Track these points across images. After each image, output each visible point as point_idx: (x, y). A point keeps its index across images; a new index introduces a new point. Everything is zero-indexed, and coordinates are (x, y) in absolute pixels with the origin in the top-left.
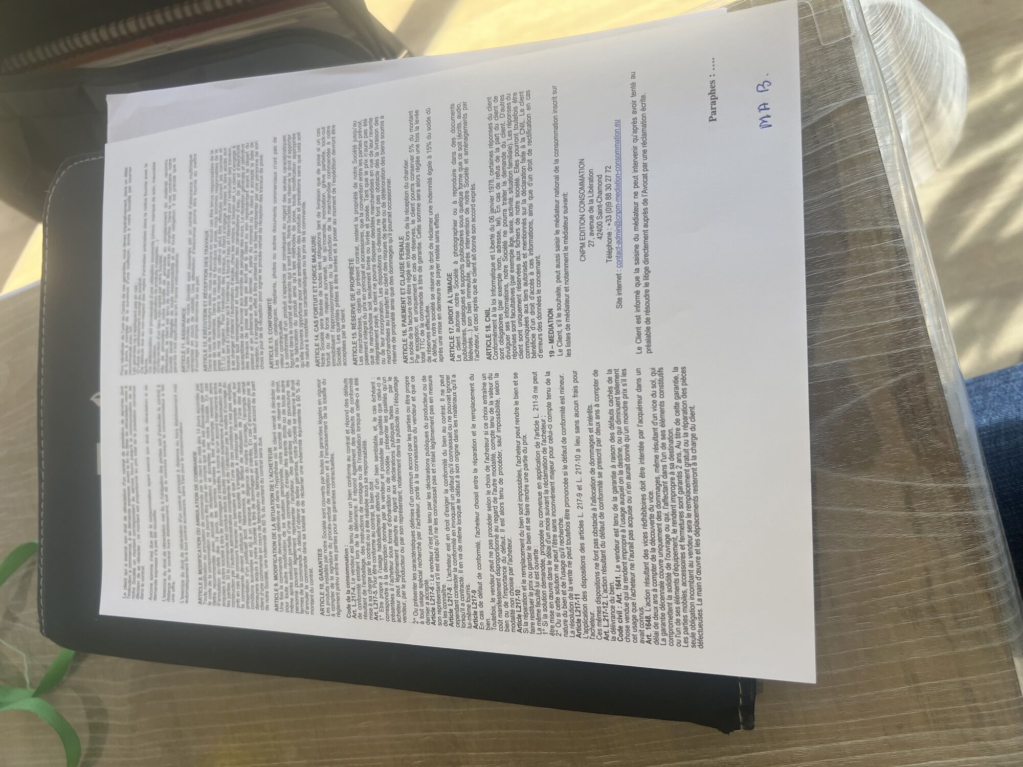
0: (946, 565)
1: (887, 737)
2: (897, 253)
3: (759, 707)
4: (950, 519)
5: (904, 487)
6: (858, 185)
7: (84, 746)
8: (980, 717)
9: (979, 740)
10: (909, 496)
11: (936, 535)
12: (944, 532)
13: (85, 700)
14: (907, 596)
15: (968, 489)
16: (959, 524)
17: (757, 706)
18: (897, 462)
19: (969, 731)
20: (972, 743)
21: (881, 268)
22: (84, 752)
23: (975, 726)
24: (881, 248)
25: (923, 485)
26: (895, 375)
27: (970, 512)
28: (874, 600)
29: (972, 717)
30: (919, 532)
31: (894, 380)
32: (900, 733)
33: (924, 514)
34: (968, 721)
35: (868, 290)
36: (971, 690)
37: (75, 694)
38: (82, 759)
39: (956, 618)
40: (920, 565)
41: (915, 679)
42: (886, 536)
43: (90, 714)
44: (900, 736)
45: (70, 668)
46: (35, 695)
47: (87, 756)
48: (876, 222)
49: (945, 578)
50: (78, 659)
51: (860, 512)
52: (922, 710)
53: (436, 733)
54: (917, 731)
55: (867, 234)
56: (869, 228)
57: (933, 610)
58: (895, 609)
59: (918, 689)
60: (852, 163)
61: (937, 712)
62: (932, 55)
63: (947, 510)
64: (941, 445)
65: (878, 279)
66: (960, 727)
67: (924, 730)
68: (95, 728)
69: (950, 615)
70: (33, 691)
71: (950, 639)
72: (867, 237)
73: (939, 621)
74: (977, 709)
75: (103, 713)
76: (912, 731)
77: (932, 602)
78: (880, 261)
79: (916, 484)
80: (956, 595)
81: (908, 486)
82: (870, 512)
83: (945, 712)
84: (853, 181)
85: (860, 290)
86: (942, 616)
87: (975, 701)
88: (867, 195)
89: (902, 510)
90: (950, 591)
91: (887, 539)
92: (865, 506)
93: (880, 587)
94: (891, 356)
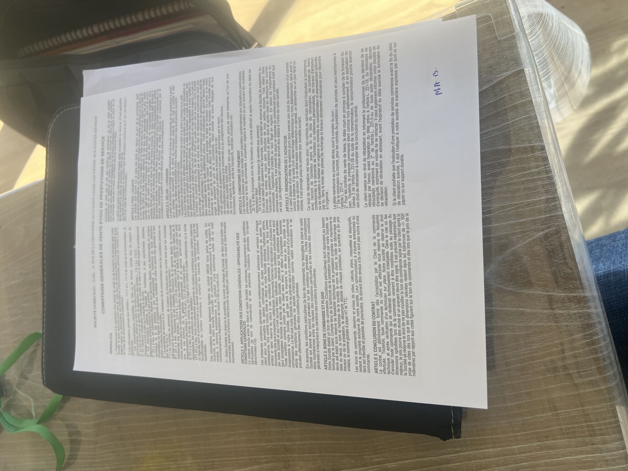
0: (573, 341)
1: (539, 443)
2: (543, 159)
3: (465, 426)
4: (575, 314)
5: (548, 296)
6: (520, 120)
7: (67, 453)
8: (594, 431)
9: (593, 444)
10: (551, 300)
11: (567, 324)
12: (572, 322)
13: (68, 426)
14: (550, 359)
15: (585, 297)
16: (580, 317)
17: (463, 425)
18: (543, 281)
19: (587, 439)
20: (589, 446)
21: (533, 168)
22: (66, 457)
23: (590, 436)
24: (534, 157)
25: (559, 294)
26: (543, 230)
27: (587, 310)
28: (531, 362)
29: (589, 430)
30: (557, 322)
31: (541, 233)
32: (547, 440)
33: (560, 312)
34: (587, 433)
35: (526, 181)
36: (588, 415)
37: (62, 422)
38: (65, 461)
39: (579, 372)
40: (558, 341)
41: (555, 409)
42: (538, 324)
43: (70, 434)
44: (547, 442)
45: (59, 407)
46: (38, 423)
47: (69, 459)
48: (530, 142)
49: (573, 349)
50: (64, 401)
51: (522, 311)
52: (560, 427)
53: (274, 443)
54: (557, 439)
55: (525, 148)
56: (526, 145)
57: (565, 368)
58: (543, 367)
59: (557, 415)
60: (516, 107)
61: (568, 428)
62: (567, 43)
63: (573, 309)
64: (569, 271)
65: (532, 174)
66: (582, 437)
67: (561, 439)
68: (73, 442)
69: (575, 371)
70: (37, 420)
71: (576, 385)
72: (525, 150)
73: (569, 374)
74: (592, 426)
75: (78, 433)
76: (554, 440)
77: (565, 363)
78: (533, 164)
79: (555, 294)
80: (579, 359)
81: (550, 295)
82: (529, 311)
83: (573, 428)
84: (517, 117)
85: (521, 181)
86: (572, 372)
87: (590, 421)
88: (525, 126)
89: (546, 309)
90: (575, 356)
91: (538, 326)
92: (525, 307)
93: (534, 355)
94: (540, 220)
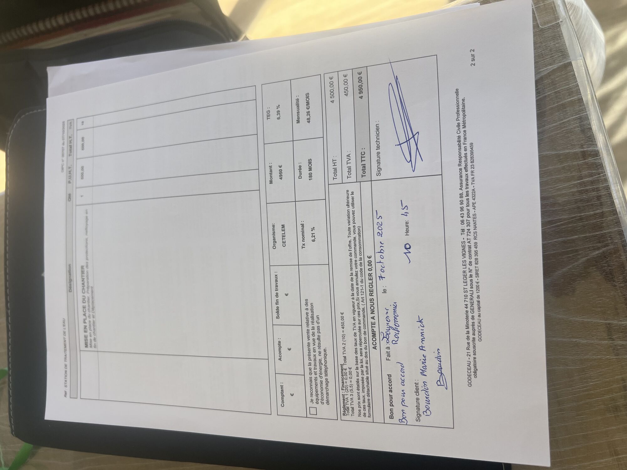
2: (597, 166)
5: (606, 324)
6: (569, 121)
10: (609, 329)
14: (610, 398)
18: (600, 307)
21: (586, 176)
24: (586, 164)
26: (598, 248)
28: (588, 401)
30: (617, 355)
31: (597, 252)
33: (622, 342)
35: (577, 192)
41: (616, 453)
42: (595, 357)
48: (582, 146)
50: (35, 449)
51: (576, 342)
56: (577, 150)
58: (602, 407)
59: (619, 460)
60: (564, 106)
65: (585, 184)
70: (8, 468)
72: (576, 156)
78: (585, 172)
79: (615, 322)
81: (609, 324)
82: (583, 341)
84: (565, 118)
85: (572, 192)
88: (575, 128)
89: (604, 340)
91: (595, 359)
92: (580, 338)
93: (592, 392)
94: (595, 236)
